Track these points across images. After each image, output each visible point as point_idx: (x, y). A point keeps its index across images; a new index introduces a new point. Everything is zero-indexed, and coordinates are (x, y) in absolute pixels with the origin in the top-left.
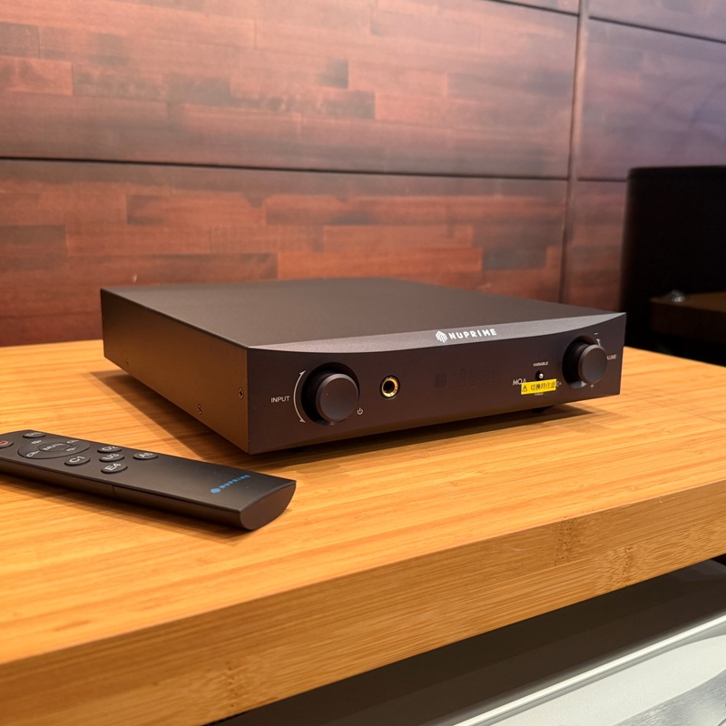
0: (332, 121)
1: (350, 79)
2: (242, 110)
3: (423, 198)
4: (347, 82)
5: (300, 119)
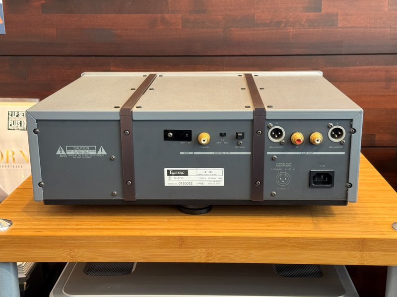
0: (311, 29)
1: (323, 7)
2: (261, 28)
3: (368, 67)
4: (321, 9)
5: (292, 30)
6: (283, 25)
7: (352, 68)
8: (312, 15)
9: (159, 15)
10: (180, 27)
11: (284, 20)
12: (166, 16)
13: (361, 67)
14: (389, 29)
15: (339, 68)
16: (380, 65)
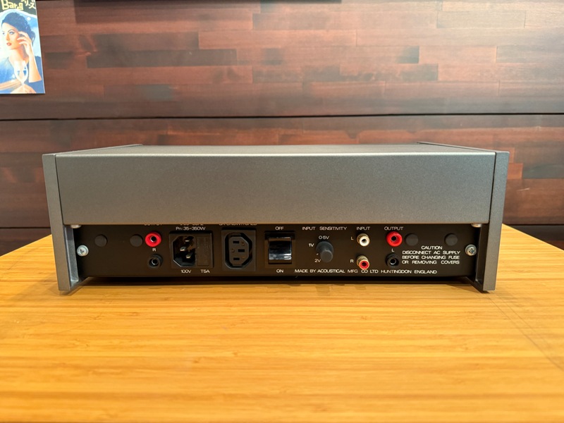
0: (407, 84)
1: (420, 57)
2: (347, 82)
3: (473, 130)
4: (418, 59)
5: (384, 85)
6: (373, 78)
7: (455, 131)
8: (407, 66)
9: (226, 67)
10: (251, 82)
11: (375, 73)
12: (234, 68)
13: (464, 130)
14: (498, 84)
15: (441, 130)
16: (487, 127)
